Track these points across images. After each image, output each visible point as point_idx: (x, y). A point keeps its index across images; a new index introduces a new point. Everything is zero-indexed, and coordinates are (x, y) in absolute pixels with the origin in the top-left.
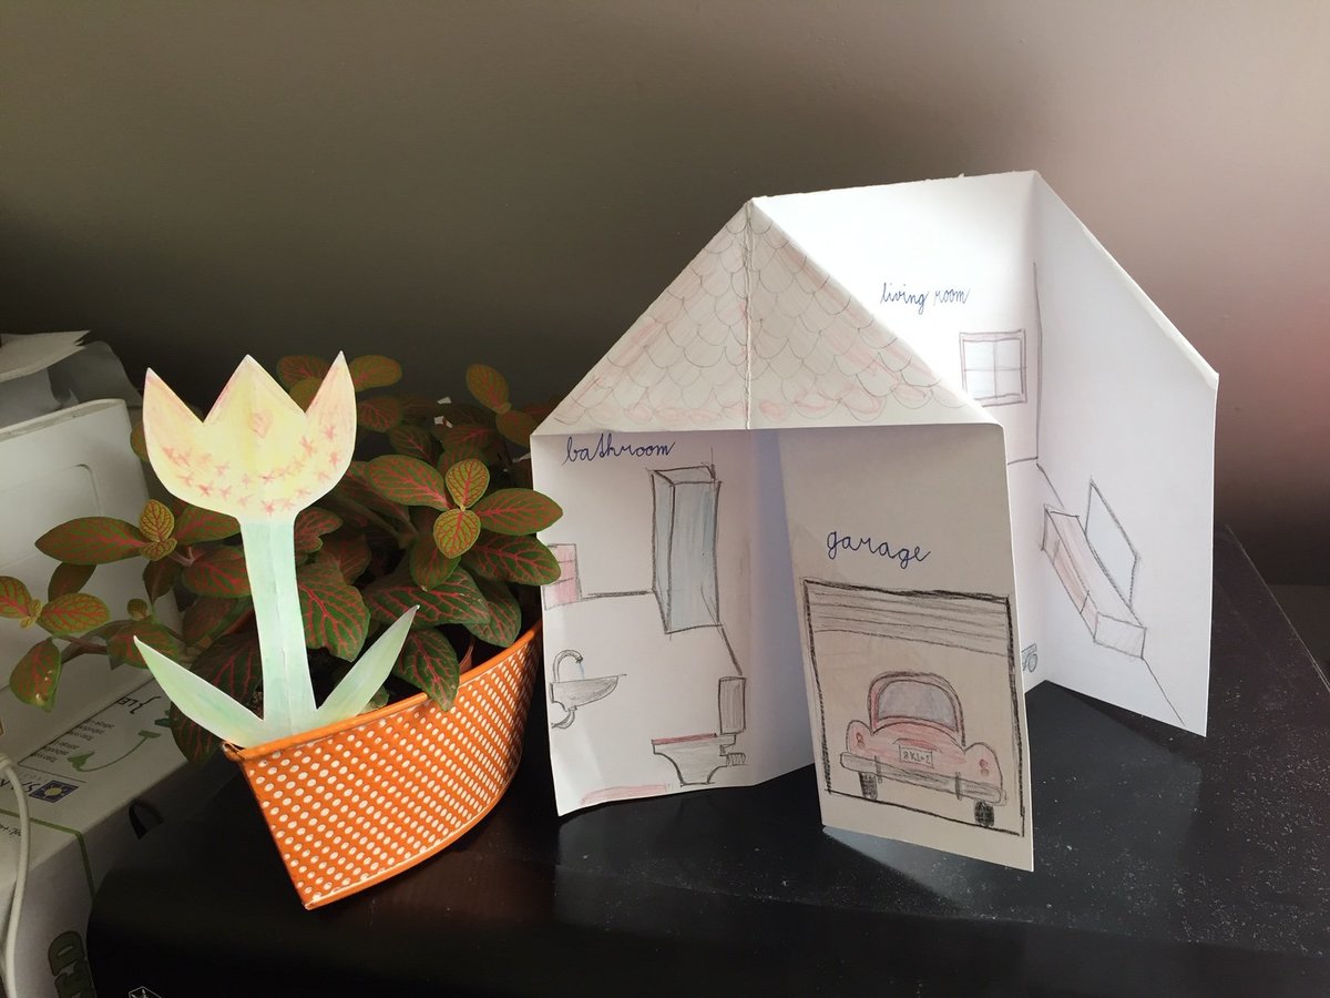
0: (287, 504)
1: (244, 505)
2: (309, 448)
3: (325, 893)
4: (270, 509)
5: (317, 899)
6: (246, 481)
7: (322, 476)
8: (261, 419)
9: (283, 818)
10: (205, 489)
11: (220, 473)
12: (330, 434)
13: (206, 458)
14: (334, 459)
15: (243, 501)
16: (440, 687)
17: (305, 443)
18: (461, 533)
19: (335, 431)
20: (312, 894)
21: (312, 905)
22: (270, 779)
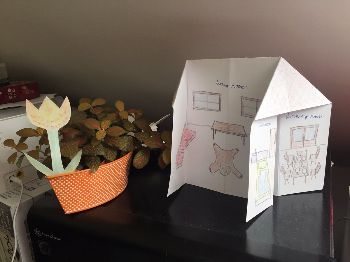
0: (57, 127)
1: (48, 127)
2: (61, 116)
3: (70, 211)
4: (53, 128)
5: (68, 212)
6: (48, 122)
7: (64, 122)
8: (50, 109)
9: (59, 193)
10: (39, 123)
11: (42, 120)
12: (65, 113)
13: (39, 117)
14: (66, 118)
15: (47, 126)
16: (94, 168)
17: (60, 115)
18: (101, 135)
19: (66, 112)
20: (67, 211)
21: (67, 213)
22: (55, 184)
